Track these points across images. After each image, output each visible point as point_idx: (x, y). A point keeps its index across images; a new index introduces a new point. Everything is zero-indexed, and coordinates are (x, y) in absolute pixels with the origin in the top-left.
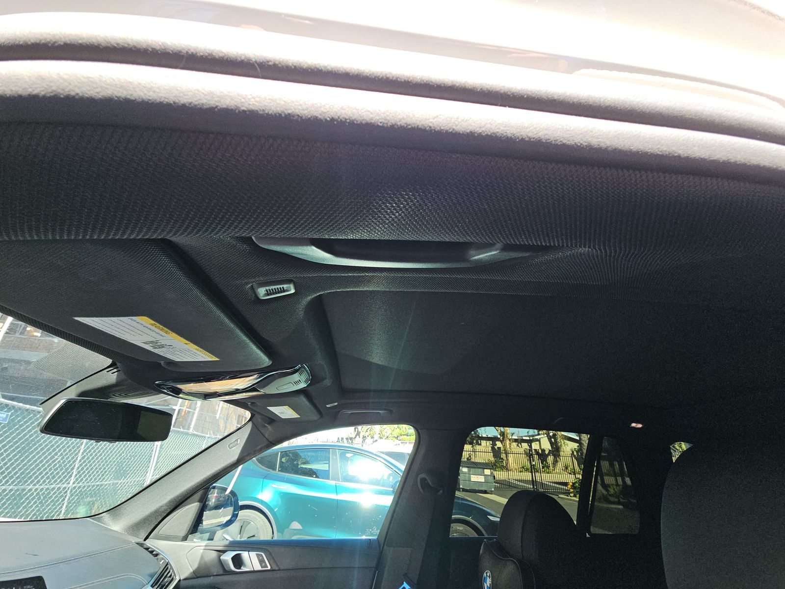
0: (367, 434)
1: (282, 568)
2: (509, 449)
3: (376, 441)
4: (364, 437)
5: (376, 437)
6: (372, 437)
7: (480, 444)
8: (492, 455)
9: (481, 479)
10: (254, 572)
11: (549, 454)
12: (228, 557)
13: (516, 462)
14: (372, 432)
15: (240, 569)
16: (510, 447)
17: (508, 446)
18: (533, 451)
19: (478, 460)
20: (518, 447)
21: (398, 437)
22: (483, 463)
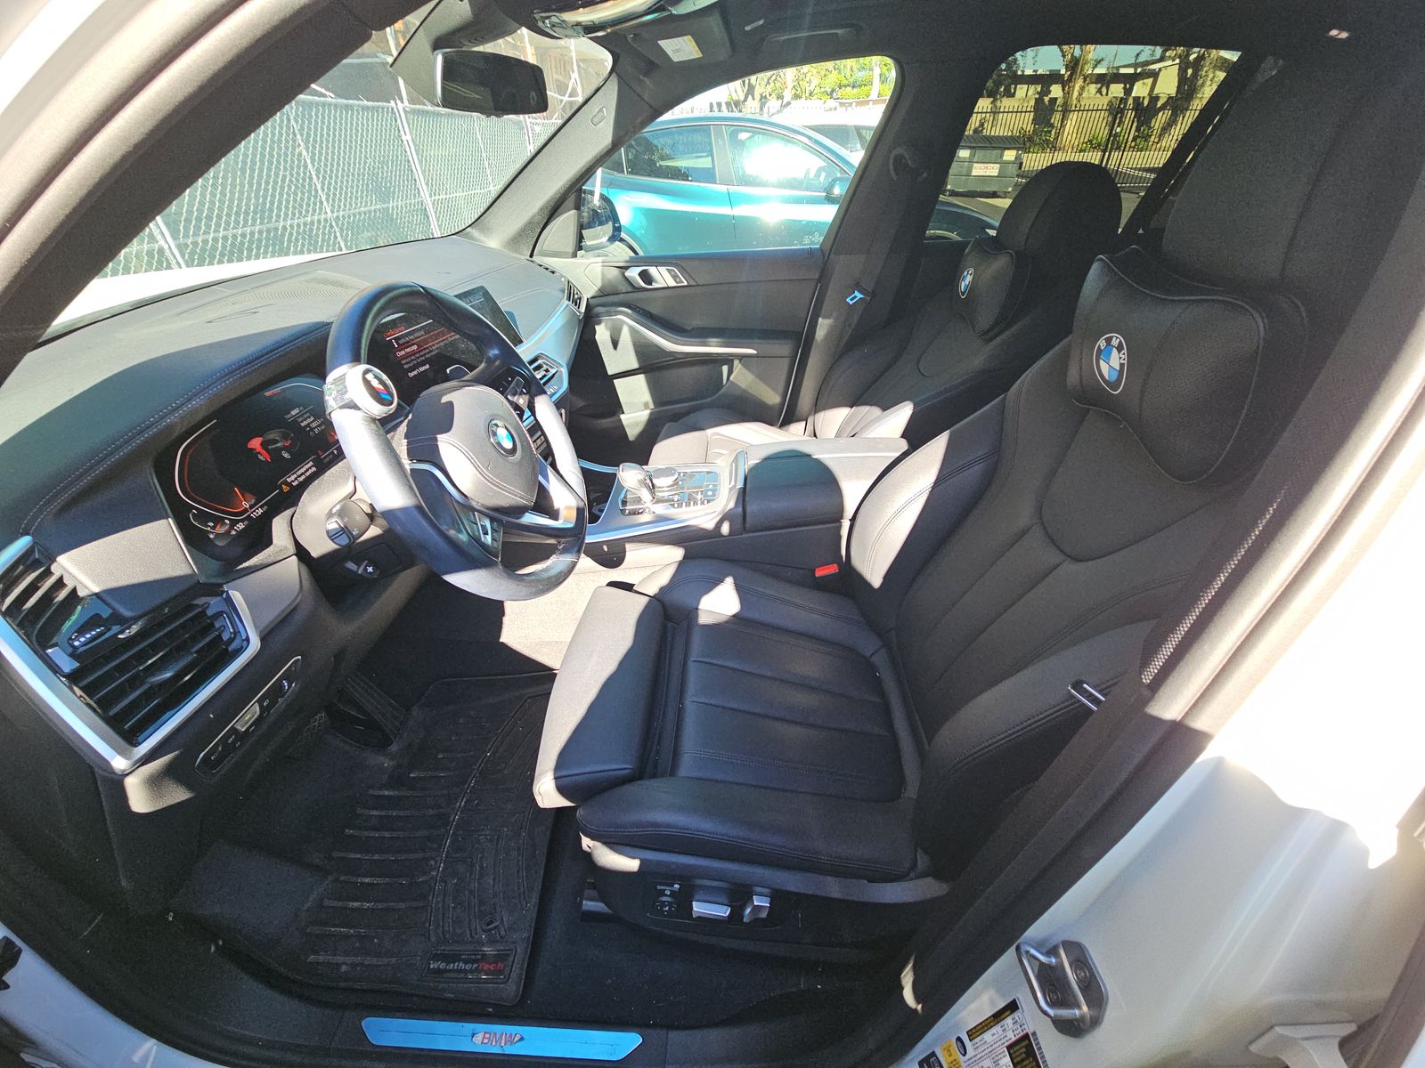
0: (769, 88)
1: (701, 283)
2: (1075, 102)
3: (789, 104)
4: (763, 98)
5: (788, 95)
6: (780, 97)
7: (1013, 95)
8: (1032, 117)
9: (993, 170)
10: (668, 288)
11: (1163, 107)
12: (634, 273)
13: (1080, 130)
14: (778, 84)
15: (651, 285)
16: (1080, 94)
17: (1076, 94)
18: (1130, 101)
19: (998, 131)
20: (1098, 95)
21: (833, 91)
22: (1006, 137)
